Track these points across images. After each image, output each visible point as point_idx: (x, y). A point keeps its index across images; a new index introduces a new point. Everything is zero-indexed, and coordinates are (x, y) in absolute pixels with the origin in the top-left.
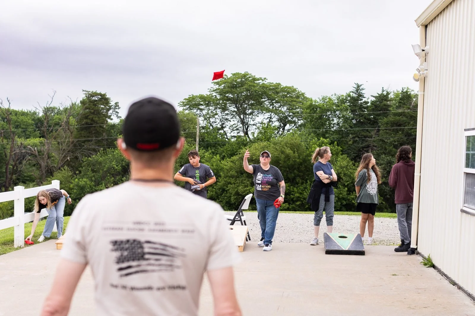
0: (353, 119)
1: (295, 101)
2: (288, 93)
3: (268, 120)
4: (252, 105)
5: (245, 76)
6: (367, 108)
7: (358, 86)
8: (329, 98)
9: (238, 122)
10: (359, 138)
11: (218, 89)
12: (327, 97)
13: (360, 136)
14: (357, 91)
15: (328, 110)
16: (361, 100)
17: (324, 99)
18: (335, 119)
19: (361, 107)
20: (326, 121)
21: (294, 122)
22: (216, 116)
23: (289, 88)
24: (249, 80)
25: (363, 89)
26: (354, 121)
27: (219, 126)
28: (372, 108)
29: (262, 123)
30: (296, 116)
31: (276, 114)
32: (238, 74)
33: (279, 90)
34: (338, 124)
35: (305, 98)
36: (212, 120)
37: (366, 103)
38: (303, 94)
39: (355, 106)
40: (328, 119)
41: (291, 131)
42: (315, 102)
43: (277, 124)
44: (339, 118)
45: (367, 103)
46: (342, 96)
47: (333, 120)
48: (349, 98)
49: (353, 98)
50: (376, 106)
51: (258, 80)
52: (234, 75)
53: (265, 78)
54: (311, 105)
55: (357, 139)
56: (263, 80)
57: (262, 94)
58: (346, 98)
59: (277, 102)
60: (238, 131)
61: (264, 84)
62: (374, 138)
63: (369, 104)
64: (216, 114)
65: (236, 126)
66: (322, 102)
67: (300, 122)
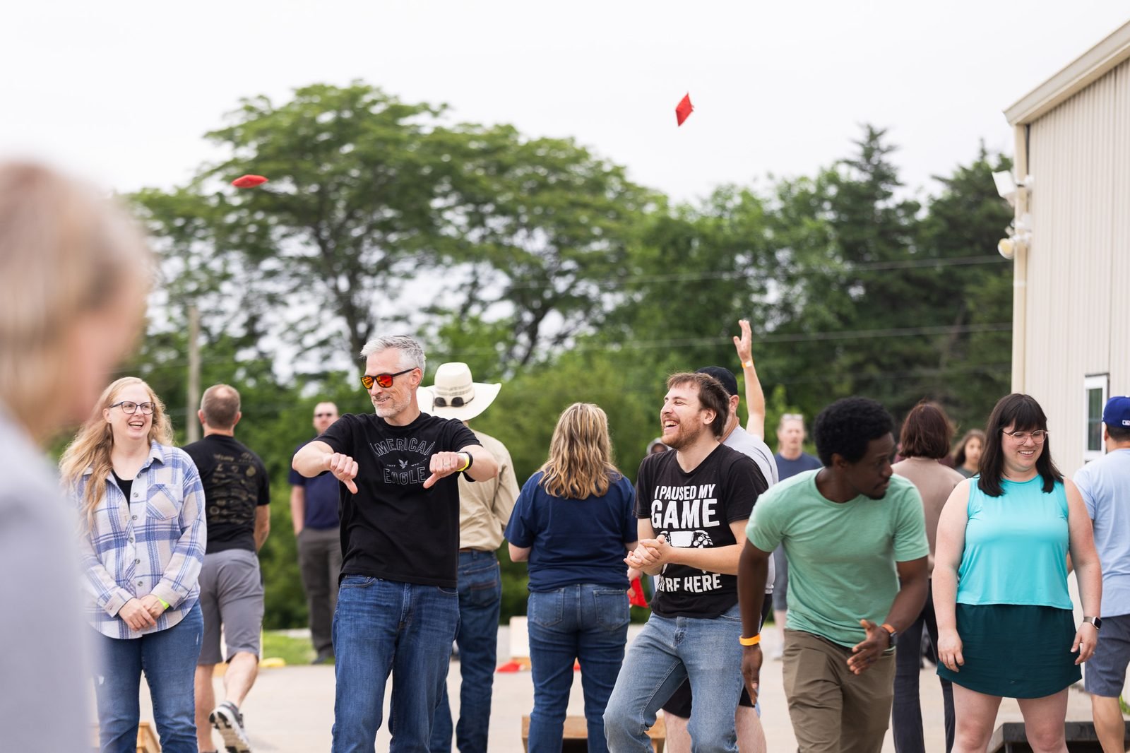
0: (852, 281)
1: (585, 206)
2: (555, 168)
3: (462, 298)
4: (387, 226)
5: (352, 96)
6: (915, 229)
7: (873, 136)
8: (745, 194)
9: (323, 307)
10: (880, 366)
11: (235, 162)
12: (733, 186)
13: (885, 360)
14: (868, 154)
15: (742, 247)
16: (887, 195)
17: (720, 196)
18: (771, 284)
19: (888, 228)
20: (730, 297)
21: (585, 303)
22: (226, 287)
23: (557, 145)
24: (371, 115)
25: (890, 149)
26: (856, 292)
27: (237, 331)
28: (935, 230)
29: (433, 310)
30: (594, 276)
31: (497, 264)
32: (319, 89)
33: (507, 158)
34: (786, 307)
35: (628, 187)
36: (204, 303)
37: (910, 208)
38: (618, 172)
39: (861, 224)
40: (741, 285)
41: (569, 343)
42: (682, 210)
43: (503, 311)
44: (790, 280)
45: (914, 207)
46: (804, 179)
47: (763, 291)
48: (832, 191)
49: (849, 190)
50: (953, 223)
51: (413, 111)
52: (303, 92)
53: (445, 106)
54: (665, 224)
55: (872, 371)
56: (435, 114)
57: (434, 178)
58: (821, 188)
59: (501, 211)
60: (325, 350)
61: (439, 131)
62: (948, 365)
63: (923, 215)
64: (226, 277)
65: (313, 323)
66: (710, 211)
67: (611, 301)
